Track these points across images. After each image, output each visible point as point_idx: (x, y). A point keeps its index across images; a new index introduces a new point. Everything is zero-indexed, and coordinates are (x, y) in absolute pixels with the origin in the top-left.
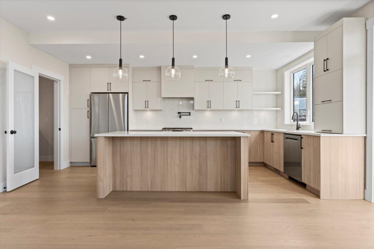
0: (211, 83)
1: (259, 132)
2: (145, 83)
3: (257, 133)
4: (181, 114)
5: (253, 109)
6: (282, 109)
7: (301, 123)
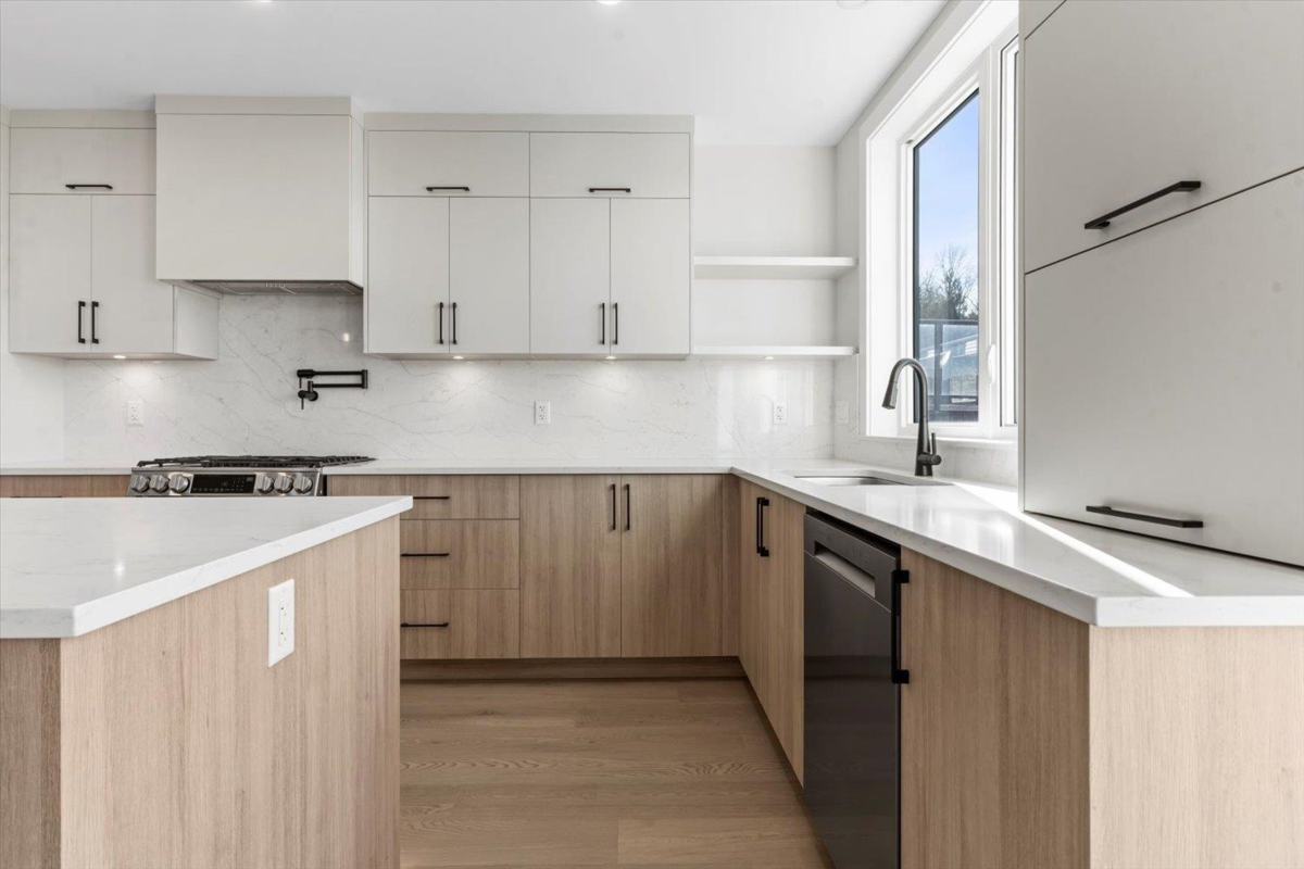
0: (459, 202)
1: (712, 482)
2: (82, 199)
3: (702, 490)
4: (317, 380)
5: (696, 350)
6: (857, 351)
7: (945, 431)
